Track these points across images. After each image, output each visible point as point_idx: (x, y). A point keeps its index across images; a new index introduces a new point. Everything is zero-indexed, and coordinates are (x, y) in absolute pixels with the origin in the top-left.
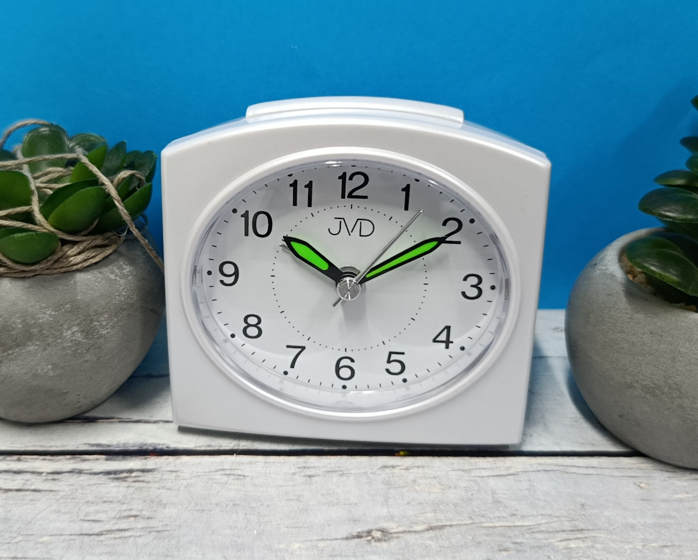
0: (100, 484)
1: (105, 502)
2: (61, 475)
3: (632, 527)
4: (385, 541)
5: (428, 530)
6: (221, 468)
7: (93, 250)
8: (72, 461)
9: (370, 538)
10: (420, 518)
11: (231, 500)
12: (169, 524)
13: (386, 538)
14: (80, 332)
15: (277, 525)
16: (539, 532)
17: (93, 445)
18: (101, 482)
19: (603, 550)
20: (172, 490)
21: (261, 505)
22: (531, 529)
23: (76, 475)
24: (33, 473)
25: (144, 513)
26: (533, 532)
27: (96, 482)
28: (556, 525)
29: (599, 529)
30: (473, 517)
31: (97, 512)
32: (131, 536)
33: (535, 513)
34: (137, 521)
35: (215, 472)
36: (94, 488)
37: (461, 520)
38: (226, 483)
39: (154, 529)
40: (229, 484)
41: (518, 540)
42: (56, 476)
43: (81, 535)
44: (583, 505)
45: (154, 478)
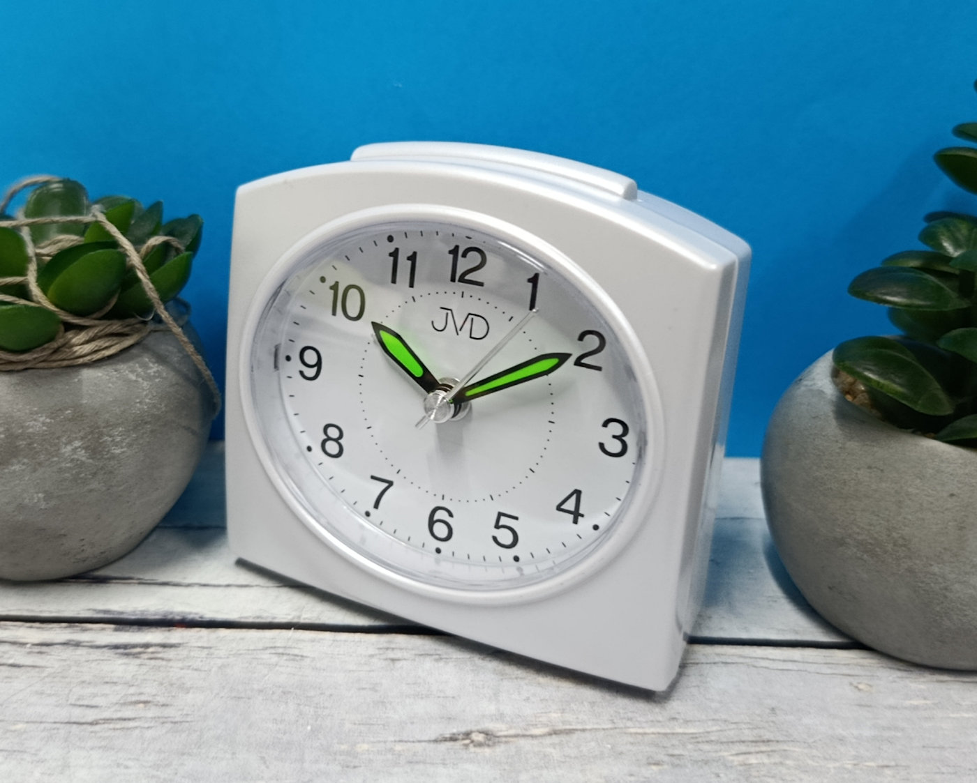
0: (103, 660)
1: (107, 683)
2: (51, 647)
3: (841, 740)
4: (489, 746)
5: (550, 734)
6: (271, 645)
7: (107, 339)
8: (69, 630)
9: (467, 742)
10: (541, 719)
11: (280, 687)
12: (190, 713)
13: (490, 743)
14: (84, 448)
15: (341, 720)
16: (707, 742)
17: (100, 611)
18: (105, 658)
19: (796, 768)
20: (200, 671)
21: (322, 694)
22: (696, 738)
23: (71, 648)
24: (14, 643)
25: (158, 698)
26: (698, 742)
27: (98, 658)
28: (732, 734)
29: (792, 741)
30: (615, 721)
31: (95, 695)
32: (136, 727)
33: (704, 717)
34: (147, 708)
35: (263, 649)
36: (93, 665)
37: (597, 723)
38: (276, 665)
39: (170, 720)
40: (280, 666)
41: (676, 752)
42: (44, 649)
43: (68, 723)
44: (773, 709)
45: (178, 654)
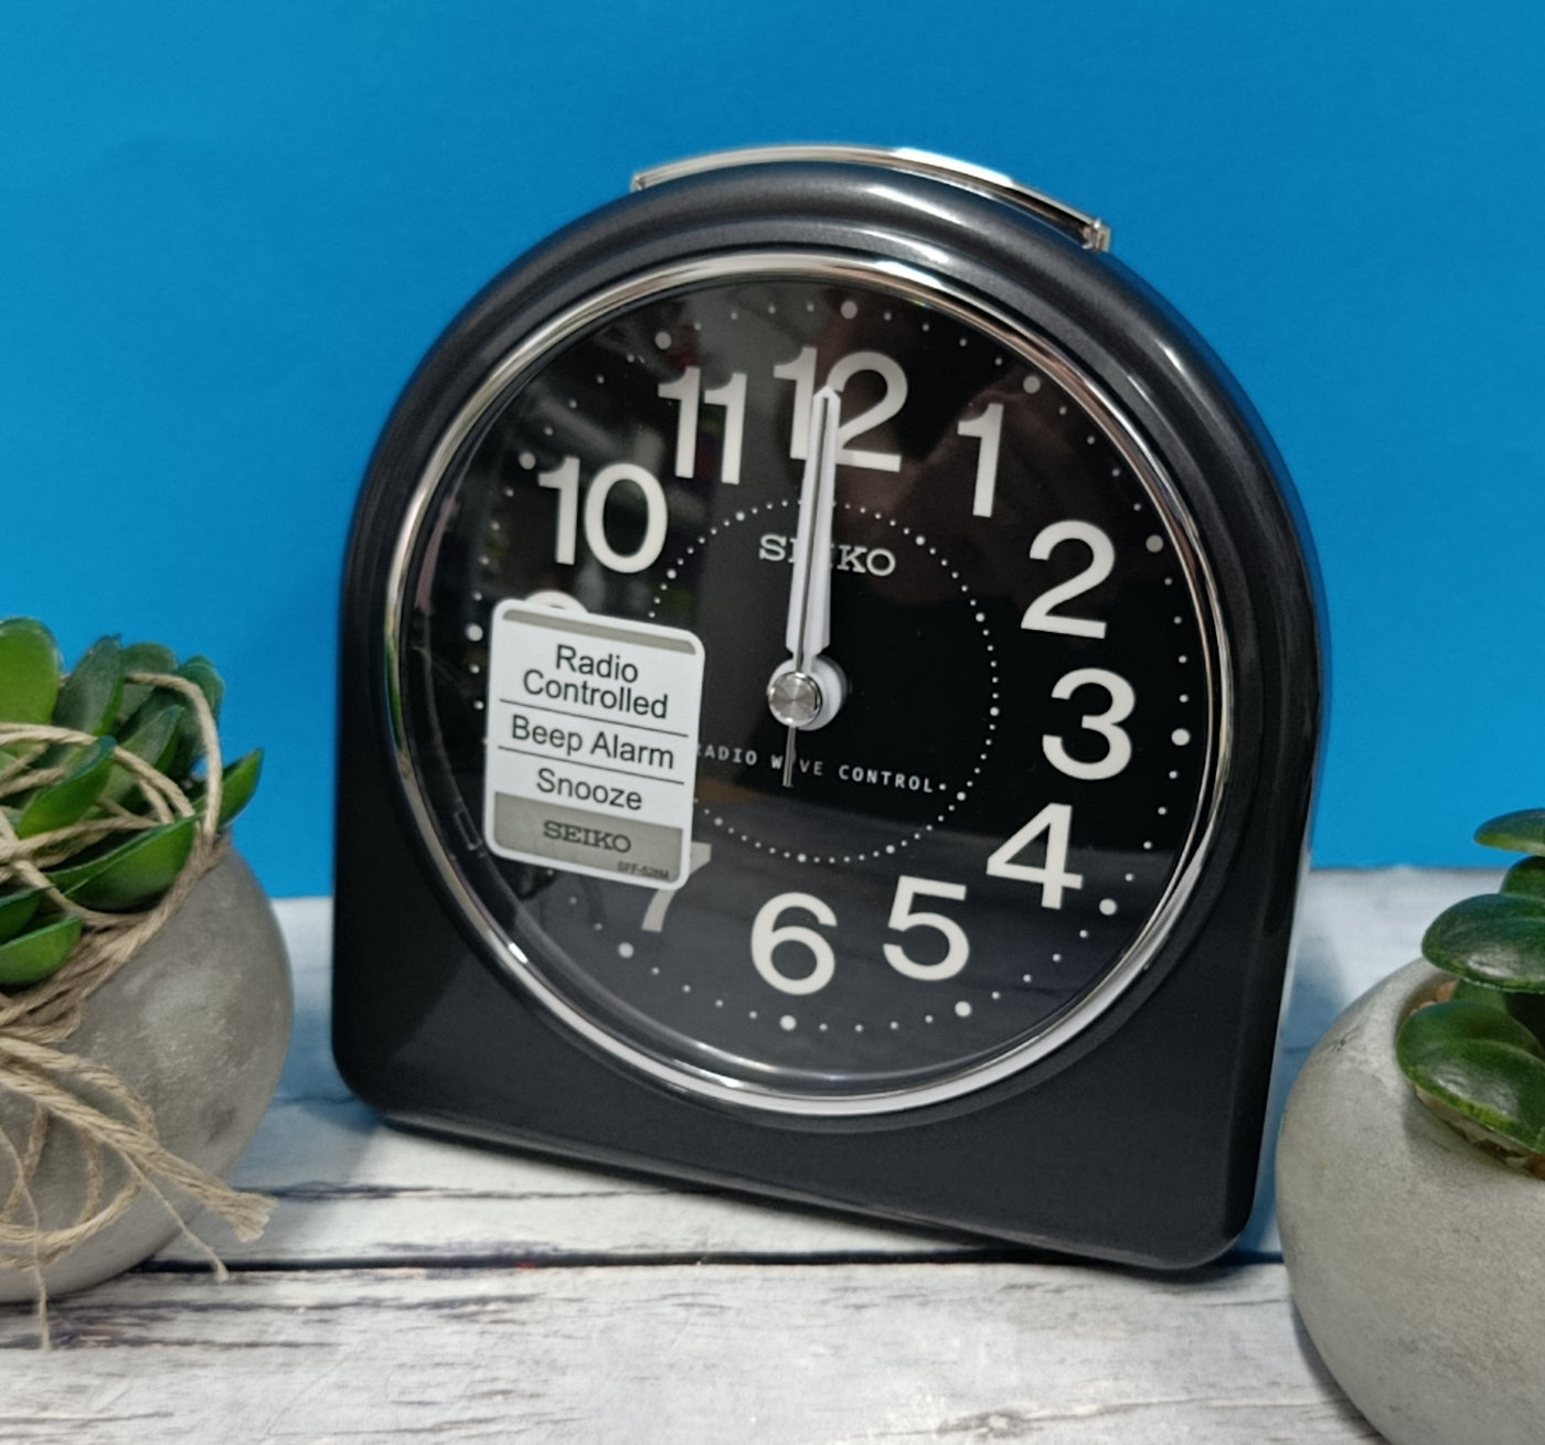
0: (423, 1328)
1: (438, 1365)
2: (339, 1311)
4: (1015, 1435)
5: (1102, 1414)
6: (671, 1292)
8: (355, 1282)
9: (984, 1430)
10: (1085, 1391)
11: (699, 1358)
12: (574, 1405)
13: (1017, 1430)
15: (798, 1405)
16: (1324, 1418)
17: (395, 1247)
18: (426, 1324)
20: (575, 1338)
21: (762, 1366)
22: (1308, 1412)
23: (370, 1311)
24: (278, 1308)
25: (522, 1386)
26: (1312, 1419)
27: (414, 1325)
30: (1192, 1389)
31: (426, 1386)
32: (501, 1432)
34: (510, 1401)
35: (660, 1299)
36: (411, 1335)
37: (1165, 1394)
38: (686, 1323)
39: (547, 1418)
40: (693, 1325)
41: (1282, 1434)
42: (327, 1314)
43: (398, 1431)
45: (535, 1313)
